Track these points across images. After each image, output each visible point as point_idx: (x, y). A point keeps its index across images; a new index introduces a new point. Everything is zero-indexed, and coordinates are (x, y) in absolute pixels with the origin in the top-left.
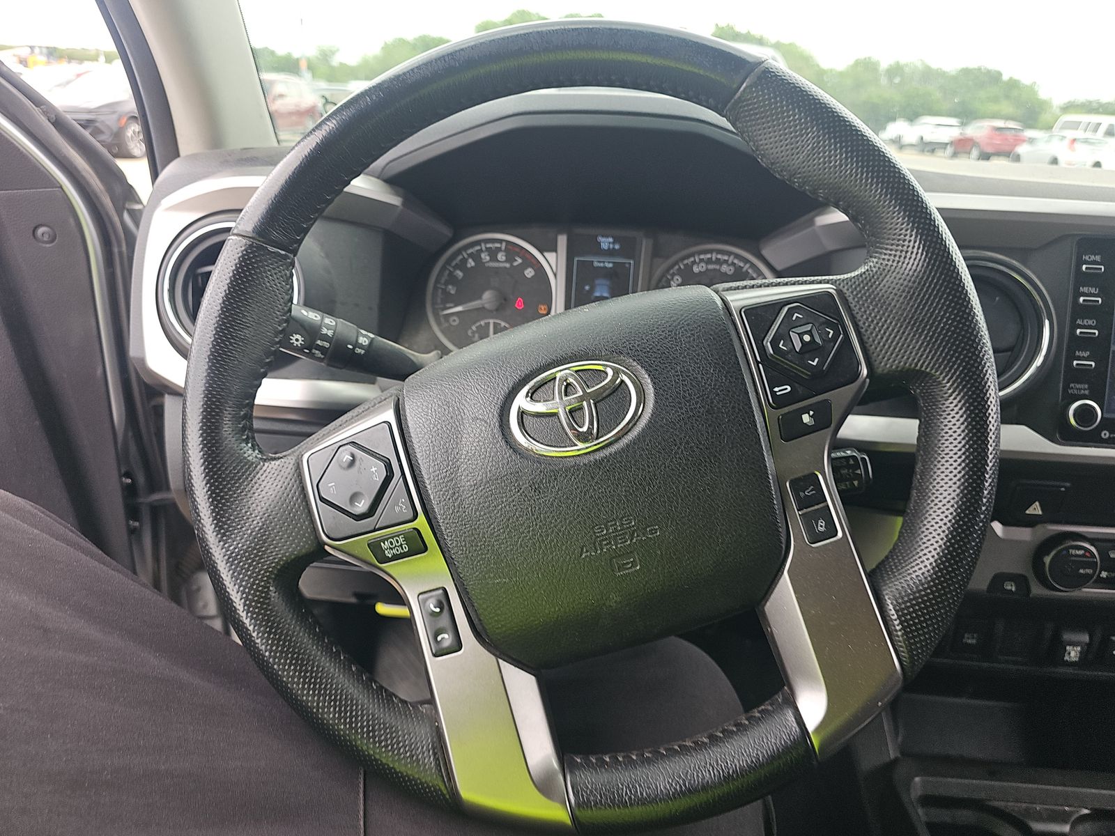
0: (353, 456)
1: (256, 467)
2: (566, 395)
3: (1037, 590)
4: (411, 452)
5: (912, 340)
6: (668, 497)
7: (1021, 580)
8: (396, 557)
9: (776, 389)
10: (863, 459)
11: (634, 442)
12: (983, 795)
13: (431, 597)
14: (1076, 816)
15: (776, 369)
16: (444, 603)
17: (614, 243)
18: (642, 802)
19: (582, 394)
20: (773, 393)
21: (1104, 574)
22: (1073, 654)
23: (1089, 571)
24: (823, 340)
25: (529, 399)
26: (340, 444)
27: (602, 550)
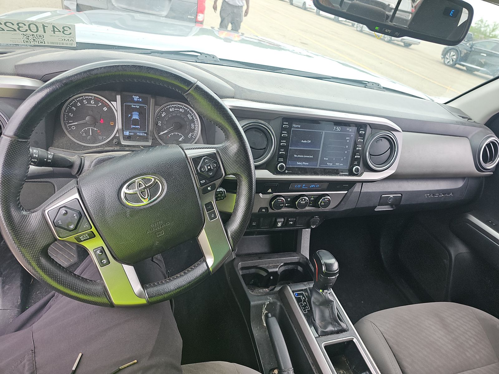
0: (66, 211)
1: (26, 217)
2: (139, 187)
3: (270, 211)
4: (87, 208)
5: (235, 166)
6: (172, 214)
7: (266, 209)
8: (84, 240)
9: (201, 182)
10: (224, 191)
11: (161, 200)
12: (257, 264)
13: (98, 250)
14: (280, 265)
15: (200, 175)
16: (103, 251)
17: (139, 98)
18: (167, 293)
19: (144, 187)
20: (200, 183)
21: (287, 205)
22: (279, 225)
23: (283, 205)
24: (213, 168)
25: (127, 189)
26: (60, 207)
27: (153, 231)
